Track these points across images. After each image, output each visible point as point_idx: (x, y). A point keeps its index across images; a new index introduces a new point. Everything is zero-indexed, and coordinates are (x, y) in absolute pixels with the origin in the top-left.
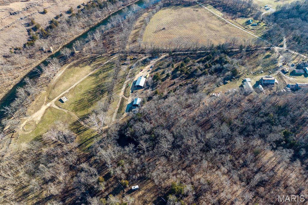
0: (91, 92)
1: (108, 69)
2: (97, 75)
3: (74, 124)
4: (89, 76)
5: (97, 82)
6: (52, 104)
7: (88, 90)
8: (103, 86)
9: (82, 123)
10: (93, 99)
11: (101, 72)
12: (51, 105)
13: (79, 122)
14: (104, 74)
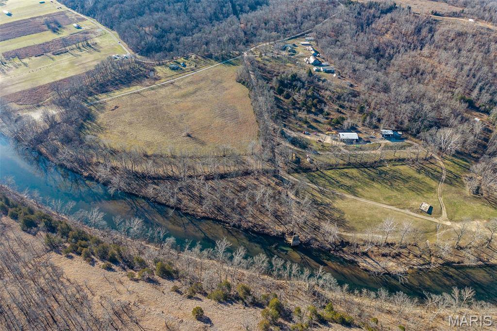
0: (390, 184)
1: (329, 178)
2: (351, 190)
3: (451, 184)
4: (357, 196)
5: (366, 184)
6: (443, 220)
7: (389, 189)
8: (370, 176)
9: (444, 177)
10: (400, 179)
11: (342, 185)
12: (446, 220)
13: (445, 180)
14: (343, 180)
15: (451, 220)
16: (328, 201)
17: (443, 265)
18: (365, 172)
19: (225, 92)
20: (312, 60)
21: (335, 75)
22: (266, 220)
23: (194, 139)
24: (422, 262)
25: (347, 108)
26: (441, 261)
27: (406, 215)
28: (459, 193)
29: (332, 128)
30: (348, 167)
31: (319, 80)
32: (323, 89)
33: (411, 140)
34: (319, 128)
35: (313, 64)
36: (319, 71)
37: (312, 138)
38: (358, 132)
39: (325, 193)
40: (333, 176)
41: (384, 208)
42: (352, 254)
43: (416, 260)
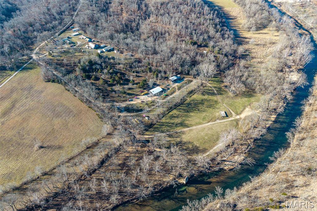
0: (197, 110)
1: (167, 124)
2: (182, 125)
3: (221, 94)
4: (189, 127)
5: (186, 116)
6: (234, 117)
7: (199, 113)
8: (184, 110)
9: (215, 92)
10: (199, 104)
11: (176, 125)
12: (236, 116)
13: (217, 93)
14: (175, 121)
15: (237, 114)
16: (178, 139)
17: (254, 141)
18: (180, 109)
19: (43, 94)
20: (92, 45)
21: (115, 52)
22: (157, 178)
23: (49, 147)
24: (246, 147)
25: (141, 72)
26: (252, 140)
27: (220, 124)
28: (228, 97)
29: (142, 89)
30: (170, 111)
31: (109, 59)
32: (116, 64)
33: (187, 78)
34: (134, 93)
35: (94, 48)
36: (102, 52)
37: (136, 102)
38: (158, 85)
39: (172, 135)
40: (167, 121)
41: (207, 126)
42: (217, 165)
43: (243, 147)
